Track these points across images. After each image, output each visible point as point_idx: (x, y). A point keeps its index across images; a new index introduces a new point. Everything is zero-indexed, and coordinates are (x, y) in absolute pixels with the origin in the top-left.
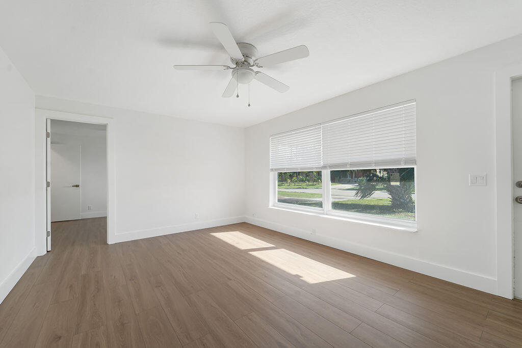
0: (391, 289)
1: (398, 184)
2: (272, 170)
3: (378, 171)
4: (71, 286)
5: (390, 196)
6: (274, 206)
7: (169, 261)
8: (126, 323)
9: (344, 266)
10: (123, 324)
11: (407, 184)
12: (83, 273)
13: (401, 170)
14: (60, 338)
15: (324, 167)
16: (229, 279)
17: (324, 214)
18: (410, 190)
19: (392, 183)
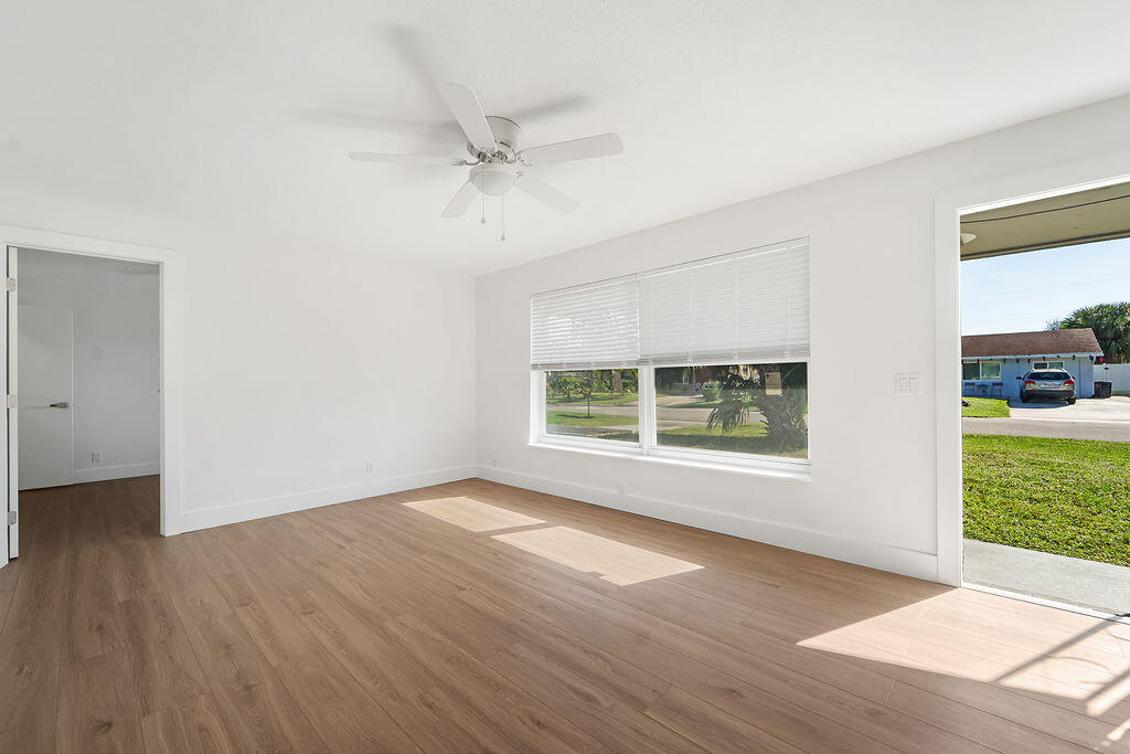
0: (764, 583)
1: (779, 392)
2: (535, 366)
3: (741, 368)
4: (100, 628)
5: (765, 419)
6: (539, 442)
7: (320, 563)
8: (253, 686)
9: (683, 550)
10: (248, 688)
11: (795, 392)
12: (120, 600)
13: (783, 367)
14: (109, 725)
15: (643, 362)
16: (459, 588)
17: (642, 454)
18: (800, 407)
19: (769, 392)
